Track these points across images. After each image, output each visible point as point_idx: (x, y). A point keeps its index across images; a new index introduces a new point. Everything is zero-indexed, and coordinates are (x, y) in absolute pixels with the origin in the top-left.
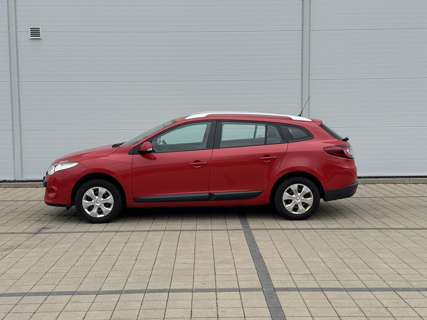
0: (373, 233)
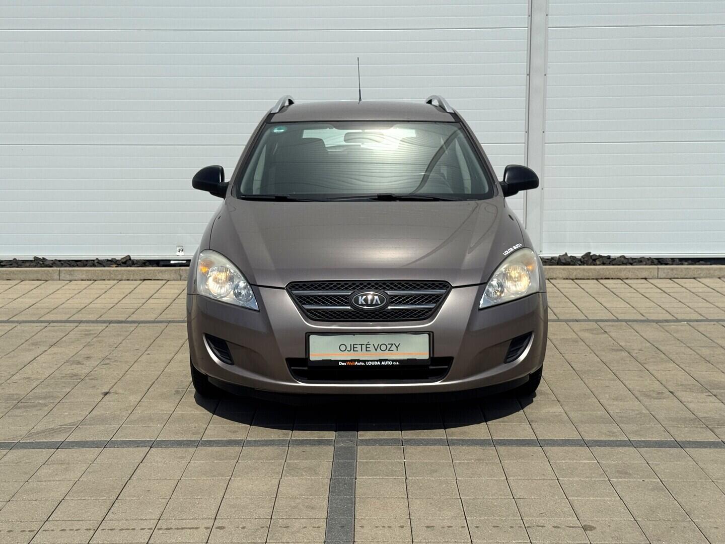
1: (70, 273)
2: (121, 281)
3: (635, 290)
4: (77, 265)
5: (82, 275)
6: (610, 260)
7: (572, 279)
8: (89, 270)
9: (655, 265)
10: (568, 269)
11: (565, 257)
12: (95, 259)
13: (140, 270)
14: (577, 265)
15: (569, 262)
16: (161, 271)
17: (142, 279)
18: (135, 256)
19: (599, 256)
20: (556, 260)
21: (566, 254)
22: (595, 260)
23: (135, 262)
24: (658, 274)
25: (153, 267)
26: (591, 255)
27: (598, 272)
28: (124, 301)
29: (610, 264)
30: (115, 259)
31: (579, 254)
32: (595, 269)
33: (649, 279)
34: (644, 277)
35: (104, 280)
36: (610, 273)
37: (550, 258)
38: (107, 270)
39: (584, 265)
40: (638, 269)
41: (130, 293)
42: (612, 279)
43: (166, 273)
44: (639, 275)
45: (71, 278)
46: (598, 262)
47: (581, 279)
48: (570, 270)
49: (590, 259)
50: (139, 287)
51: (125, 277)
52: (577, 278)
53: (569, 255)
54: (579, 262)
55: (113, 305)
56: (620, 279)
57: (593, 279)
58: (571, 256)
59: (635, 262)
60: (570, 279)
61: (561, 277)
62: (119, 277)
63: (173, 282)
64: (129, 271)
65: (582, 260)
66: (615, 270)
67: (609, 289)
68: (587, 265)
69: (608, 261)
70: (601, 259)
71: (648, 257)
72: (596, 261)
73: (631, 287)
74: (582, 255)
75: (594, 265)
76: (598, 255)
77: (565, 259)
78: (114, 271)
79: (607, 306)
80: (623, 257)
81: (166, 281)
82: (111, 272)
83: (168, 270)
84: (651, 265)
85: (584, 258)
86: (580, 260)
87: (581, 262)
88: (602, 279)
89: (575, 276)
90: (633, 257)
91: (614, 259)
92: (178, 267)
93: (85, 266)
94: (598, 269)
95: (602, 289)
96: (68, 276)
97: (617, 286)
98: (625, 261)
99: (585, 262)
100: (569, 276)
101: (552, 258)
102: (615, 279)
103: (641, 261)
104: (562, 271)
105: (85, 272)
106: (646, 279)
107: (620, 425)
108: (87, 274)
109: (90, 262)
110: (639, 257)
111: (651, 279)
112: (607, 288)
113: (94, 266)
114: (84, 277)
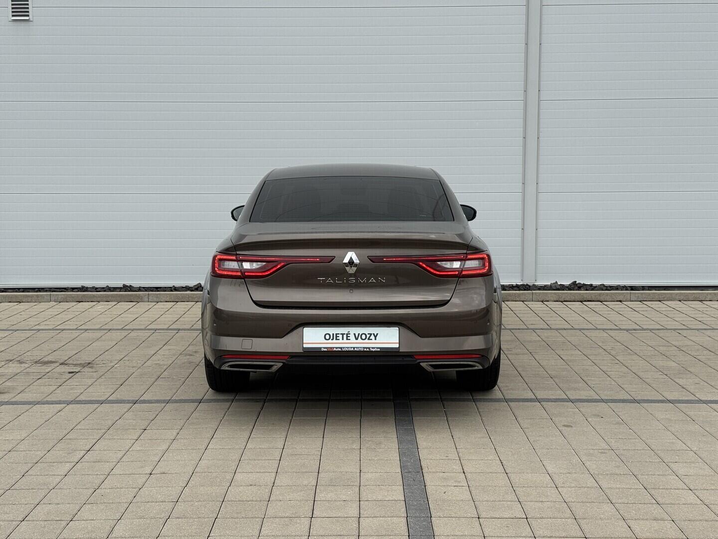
0: (662, 412)
3: (612, 309)
4: (159, 290)
6: (593, 287)
9: (628, 290)
10: (558, 293)
11: (556, 284)
12: (172, 286)
14: (564, 290)
15: (558, 288)
20: (548, 287)
22: (579, 287)
24: (630, 297)
26: (577, 283)
27: (582, 296)
29: (592, 290)
32: (580, 294)
33: (624, 301)
34: (620, 300)
35: (185, 301)
36: (592, 297)
39: (570, 290)
40: (615, 293)
42: (594, 301)
44: (615, 299)
45: (158, 300)
46: (582, 288)
47: (568, 301)
49: (575, 286)
52: (565, 300)
54: (567, 288)
56: (600, 301)
57: (578, 301)
58: (561, 284)
59: (612, 288)
60: (560, 301)
61: (553, 299)
62: (196, 300)
66: (595, 294)
68: (574, 290)
69: (590, 288)
70: (585, 286)
71: (623, 285)
73: (609, 308)
74: (569, 283)
75: (579, 290)
76: (582, 283)
79: (589, 320)
80: (603, 284)
84: (625, 290)
85: (571, 285)
88: (585, 301)
90: (611, 285)
91: (596, 287)
93: (165, 291)
94: (583, 293)
95: (586, 309)
96: (156, 298)
97: (596, 306)
98: (604, 288)
99: (572, 288)
100: (558, 299)
101: (545, 286)
103: (617, 288)
104: (553, 295)
109: (169, 288)
110: (616, 285)
112: (589, 308)
114: (168, 299)
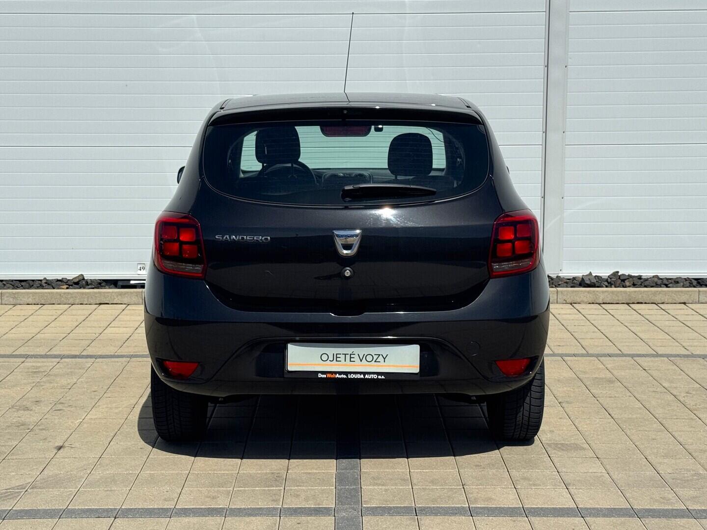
1: (14, 296)
2: (73, 305)
3: (673, 316)
4: (22, 286)
5: (28, 298)
6: (642, 280)
7: (599, 304)
8: (36, 293)
9: (695, 287)
10: (594, 291)
11: (590, 277)
12: (42, 279)
13: (96, 293)
14: (602, 287)
15: (594, 283)
16: (121, 294)
17: (98, 303)
18: (90, 275)
19: (629, 275)
20: (578, 281)
21: (590, 273)
22: (624, 281)
23: (89, 282)
24: (699, 298)
25: (110, 288)
26: (619, 274)
27: (629, 295)
28: (77, 331)
29: (641, 285)
30: (66, 279)
31: (605, 273)
32: (625, 292)
33: (689, 303)
34: (683, 301)
35: (54, 304)
36: (642, 297)
37: (572, 278)
38: (57, 293)
39: (611, 287)
40: (676, 291)
41: (84, 320)
42: (646, 303)
43: (127, 295)
44: (677, 299)
45: (14, 302)
46: (627, 283)
47: (609, 303)
48: (597, 293)
49: (618, 280)
50: (94, 313)
51: (77, 301)
52: (605, 302)
53: (594, 275)
54: (606, 283)
55: (65, 335)
56: (655, 303)
57: (624, 303)
58: (596, 276)
59: (671, 283)
60: (597, 303)
61: (586, 300)
62: (71, 301)
63: (134, 307)
64: (83, 293)
65: (609, 280)
66: (649, 293)
67: (642, 316)
68: (615, 287)
69: (640, 282)
70: (631, 279)
71: (686, 277)
72: (626, 281)
73: (669, 314)
74: (608, 275)
75: (623, 287)
76: (627, 274)
77: (589, 279)
78: (65, 293)
79: (643, 337)
80: (657, 277)
81: (125, 306)
82: (62, 295)
83: (128, 292)
84: (690, 287)
85: (611, 278)
86: (607, 280)
87: (608, 283)
88: (633, 303)
89: (603, 300)
90: (668, 277)
91: (646, 280)
92: (139, 288)
93: (31, 287)
94: (629, 292)
95: (636, 316)
96: (11, 300)
97: (652, 312)
98: (659, 282)
99: (613, 283)
100: (595, 300)
101: (574, 278)
102: (649, 303)
103: (678, 282)
104: (587, 293)
105: (31, 295)
106: (684, 303)
107: (674, 490)
108: (34, 297)
109: (38, 283)
110: (675, 277)
111: (691, 303)
112: (640, 314)
113: (41, 287)
114: (30, 301)
